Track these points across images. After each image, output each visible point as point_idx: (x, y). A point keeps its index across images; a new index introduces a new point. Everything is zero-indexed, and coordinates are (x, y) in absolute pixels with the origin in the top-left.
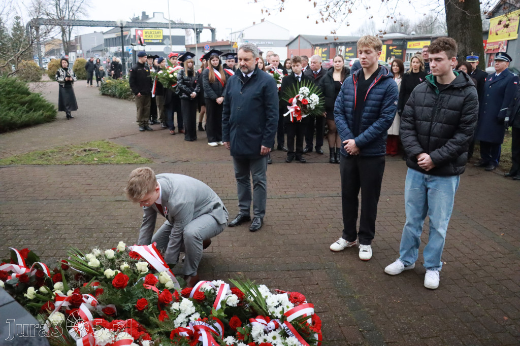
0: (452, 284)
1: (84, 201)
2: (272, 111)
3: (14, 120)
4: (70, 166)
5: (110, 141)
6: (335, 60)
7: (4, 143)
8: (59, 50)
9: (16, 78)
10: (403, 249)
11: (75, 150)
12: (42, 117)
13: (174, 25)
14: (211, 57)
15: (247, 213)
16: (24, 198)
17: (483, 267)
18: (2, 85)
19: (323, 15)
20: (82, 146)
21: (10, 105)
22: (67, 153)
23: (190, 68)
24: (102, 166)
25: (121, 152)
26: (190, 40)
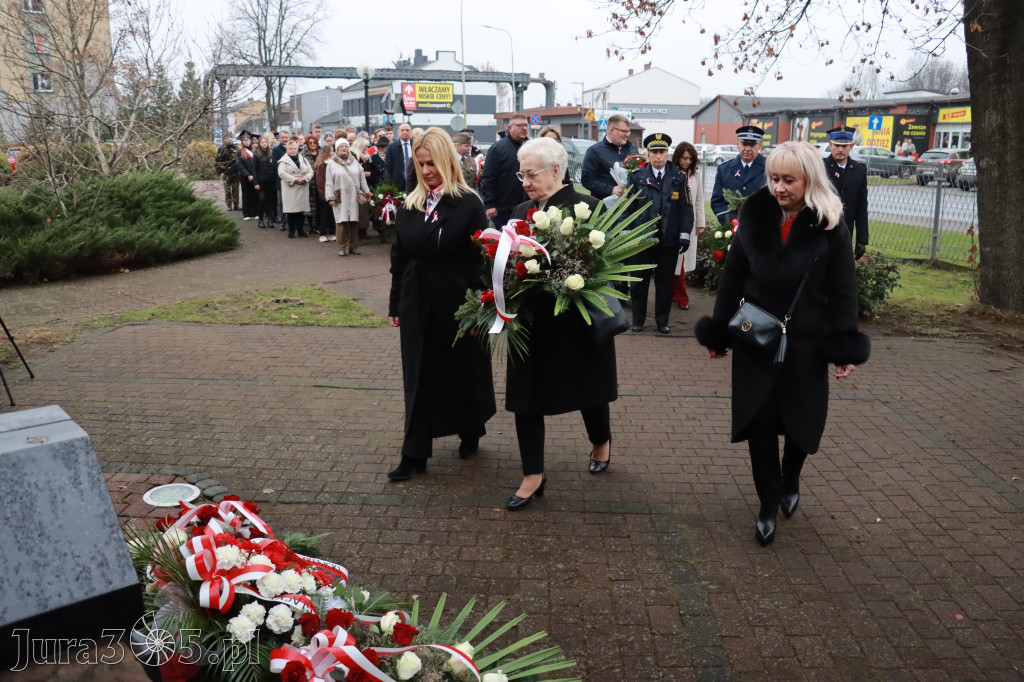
1: (261, 384)
3: (164, 246)
4: (249, 327)
5: (325, 287)
7: (143, 285)
8: (259, 123)
9: (173, 174)
11: (261, 299)
12: (212, 242)
16: (166, 376)
17: (950, 533)
18: (151, 184)
20: (274, 294)
21: (161, 219)
22: (248, 305)
24: (302, 329)
25: (341, 307)
26: (506, 104)
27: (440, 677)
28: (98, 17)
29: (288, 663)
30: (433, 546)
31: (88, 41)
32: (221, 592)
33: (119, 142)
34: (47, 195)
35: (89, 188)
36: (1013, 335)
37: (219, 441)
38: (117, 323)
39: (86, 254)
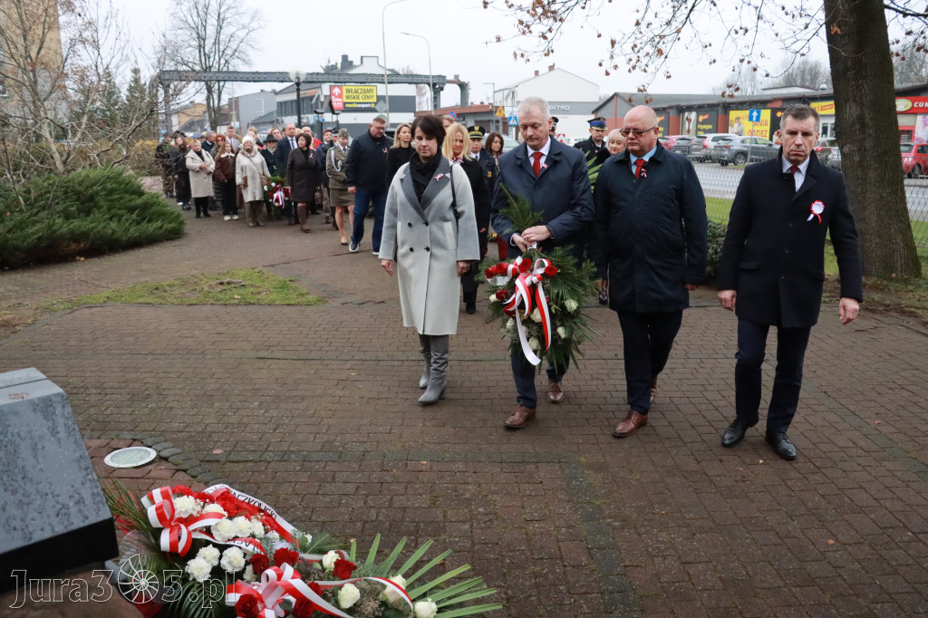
1: (209, 357)
3: (116, 236)
4: (196, 307)
5: (264, 270)
7: (98, 271)
8: (201, 123)
9: (123, 170)
11: (207, 282)
12: (160, 232)
13: (394, 77)
16: (123, 352)
17: (823, 470)
18: (102, 180)
20: (218, 277)
21: (113, 211)
22: (194, 287)
24: (245, 308)
25: (279, 287)
26: (425, 104)
27: (376, 606)
28: (49, 28)
29: (241, 597)
30: (367, 496)
31: (40, 49)
32: (180, 538)
33: (71, 142)
34: (6, 191)
35: (46, 184)
36: (876, 299)
37: (172, 408)
38: (74, 307)
39: (44, 244)
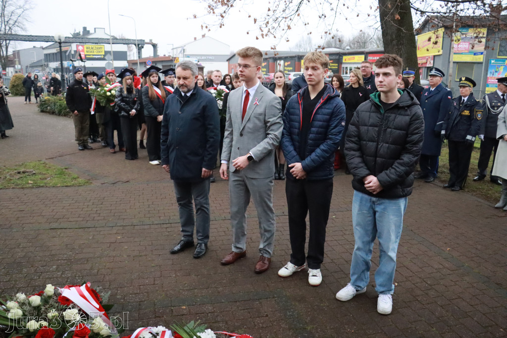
0: (405, 307)
1: (15, 230)
2: (213, 132)
5: (47, 162)
6: (276, 76)
10: (354, 274)
11: (8, 172)
13: (115, 41)
14: (150, 73)
15: (190, 239)
17: (433, 287)
19: (262, 31)
20: (16, 168)
23: (129, 85)
24: (37, 190)
25: (58, 174)
26: (133, 55)
